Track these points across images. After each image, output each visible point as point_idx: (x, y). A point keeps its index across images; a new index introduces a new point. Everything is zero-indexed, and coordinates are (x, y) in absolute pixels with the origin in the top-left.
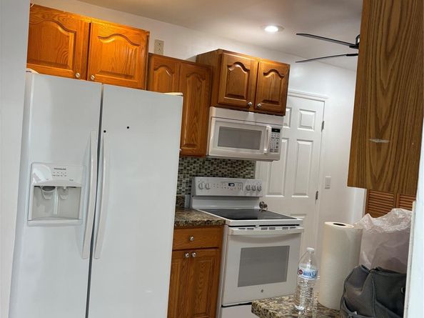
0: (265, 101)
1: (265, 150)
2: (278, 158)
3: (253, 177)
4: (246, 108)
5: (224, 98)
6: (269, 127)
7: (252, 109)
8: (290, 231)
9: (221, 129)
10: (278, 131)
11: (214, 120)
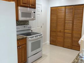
0: (31, 5)
1: (32, 17)
2: (35, 19)
3: (29, 25)
4: (27, 7)
5: (22, 4)
6: (33, 12)
7: (28, 7)
8: (41, 36)
9: (22, 12)
10: (35, 12)
11: (20, 10)
